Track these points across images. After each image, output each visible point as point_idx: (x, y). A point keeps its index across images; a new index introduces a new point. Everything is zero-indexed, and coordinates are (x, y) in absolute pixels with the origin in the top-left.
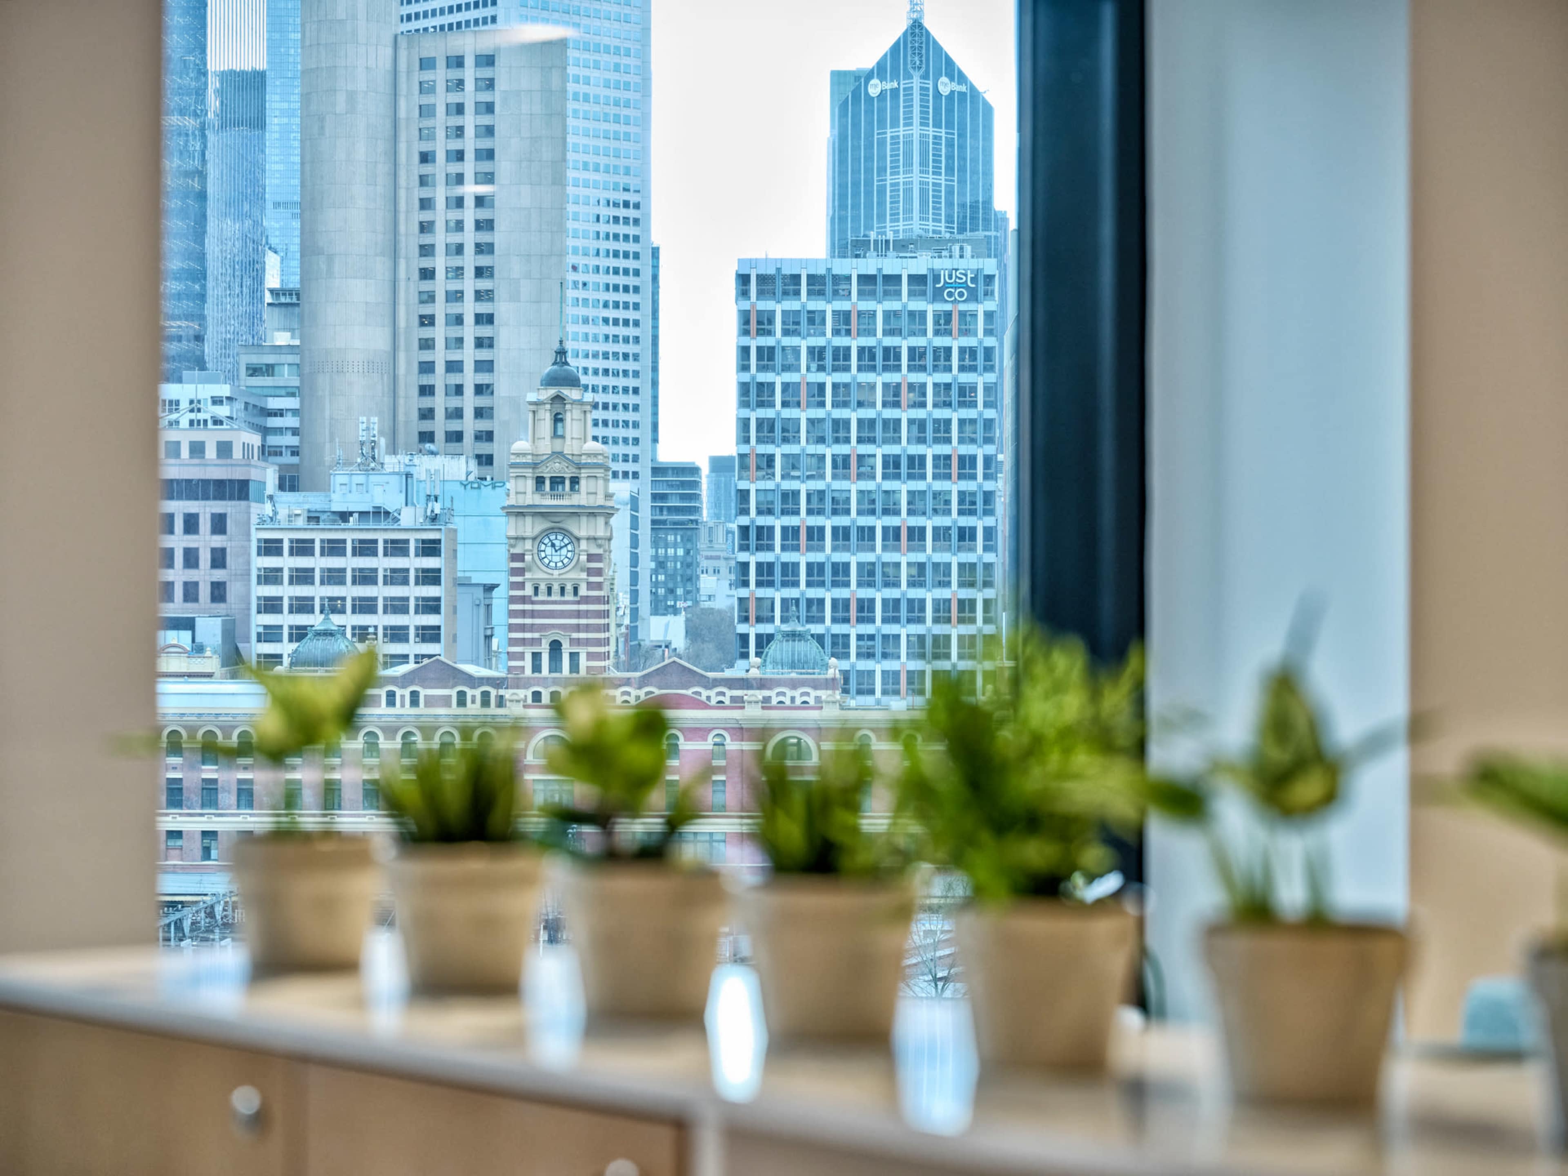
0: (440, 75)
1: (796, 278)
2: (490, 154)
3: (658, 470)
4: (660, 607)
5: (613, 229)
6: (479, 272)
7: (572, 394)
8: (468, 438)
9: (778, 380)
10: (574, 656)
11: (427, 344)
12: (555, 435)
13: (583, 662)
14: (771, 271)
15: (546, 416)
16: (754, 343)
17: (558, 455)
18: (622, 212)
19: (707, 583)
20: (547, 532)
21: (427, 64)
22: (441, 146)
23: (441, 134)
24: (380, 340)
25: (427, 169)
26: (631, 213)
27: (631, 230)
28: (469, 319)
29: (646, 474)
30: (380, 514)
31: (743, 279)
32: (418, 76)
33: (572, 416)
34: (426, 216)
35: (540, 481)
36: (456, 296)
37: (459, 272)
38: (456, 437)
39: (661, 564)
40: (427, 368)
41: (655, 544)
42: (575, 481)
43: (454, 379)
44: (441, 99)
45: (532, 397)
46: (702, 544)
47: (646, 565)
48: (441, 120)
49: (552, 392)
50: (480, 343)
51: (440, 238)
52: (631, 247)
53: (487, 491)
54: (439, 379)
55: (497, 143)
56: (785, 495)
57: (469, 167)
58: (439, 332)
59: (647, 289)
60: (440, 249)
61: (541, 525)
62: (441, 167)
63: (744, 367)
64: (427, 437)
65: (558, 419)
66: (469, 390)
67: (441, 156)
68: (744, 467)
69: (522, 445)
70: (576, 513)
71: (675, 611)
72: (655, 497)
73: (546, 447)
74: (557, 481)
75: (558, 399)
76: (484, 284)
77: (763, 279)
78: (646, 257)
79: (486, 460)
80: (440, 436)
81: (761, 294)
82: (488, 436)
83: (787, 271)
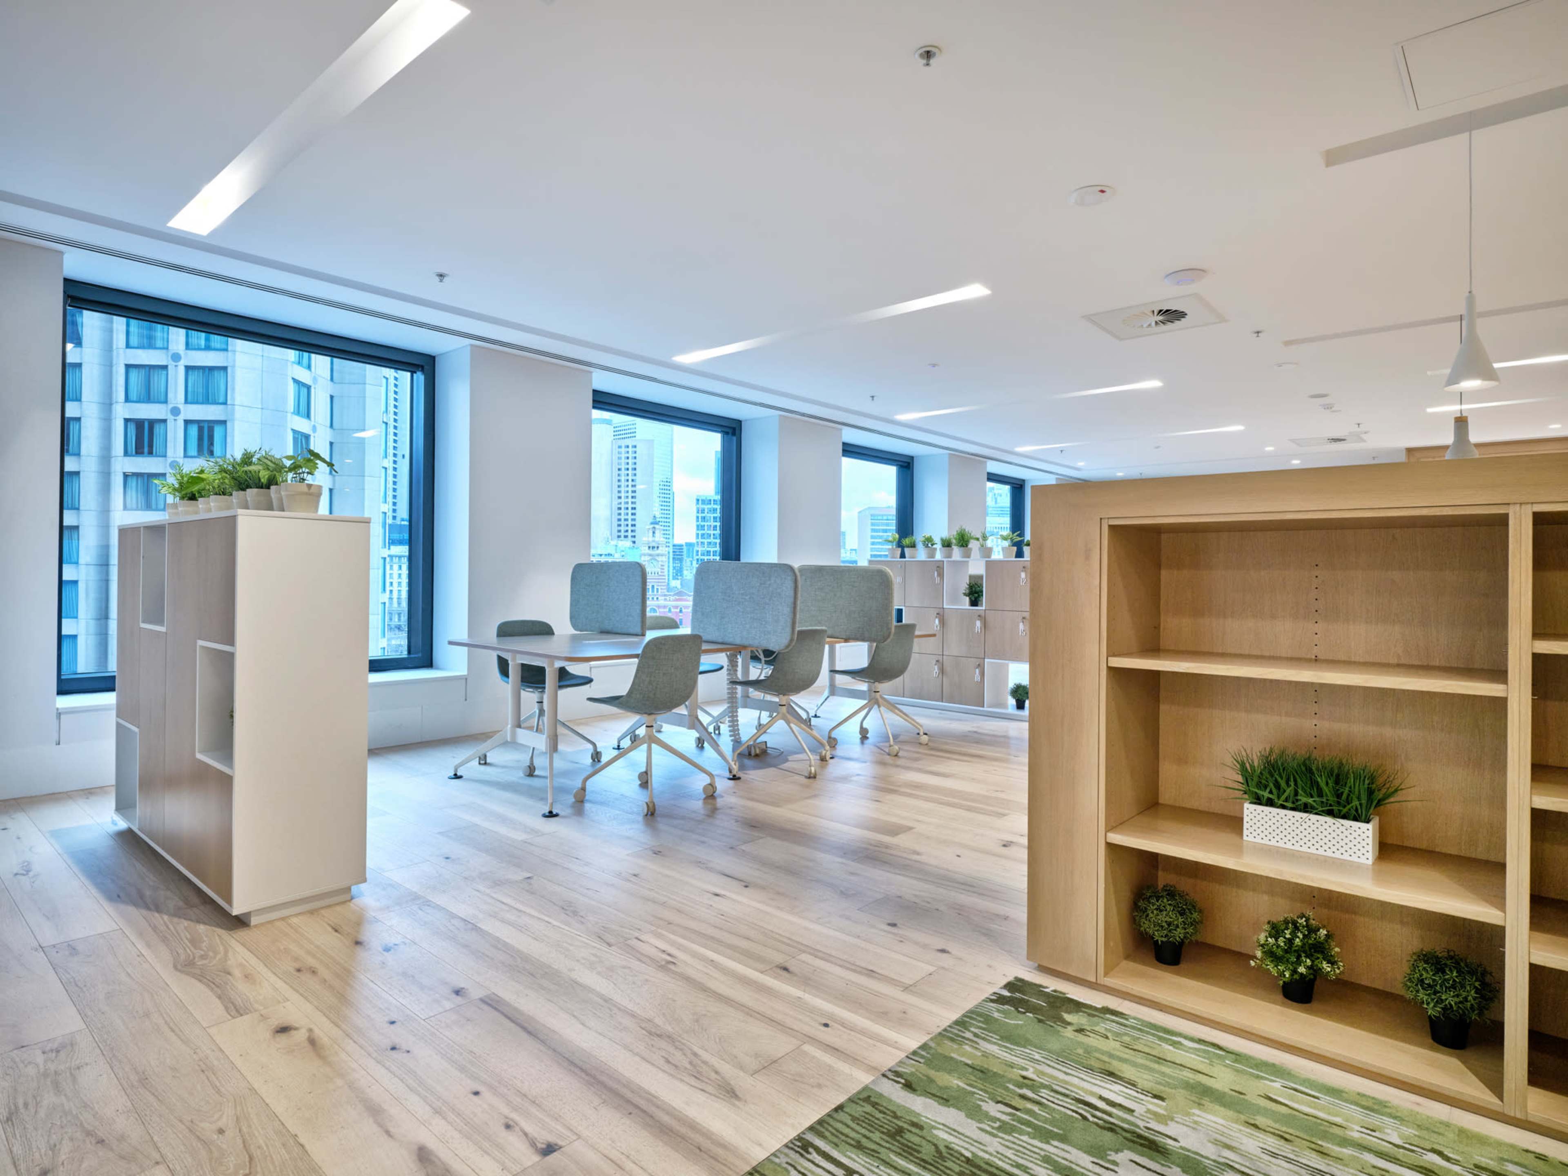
0: (623, 450)
1: (710, 500)
2: (635, 469)
3: (674, 546)
4: (674, 578)
5: (664, 487)
6: (632, 497)
7: (657, 526)
8: (629, 536)
9: (706, 524)
10: (657, 589)
11: (620, 514)
12: (653, 536)
13: (660, 591)
14: (704, 498)
15: (651, 532)
16: (700, 515)
17: (654, 541)
18: (666, 484)
19: (685, 573)
20: (651, 560)
21: (620, 447)
22: (623, 467)
23: (623, 464)
24: (608, 513)
25: (620, 472)
26: (668, 484)
27: (668, 488)
28: (630, 509)
29: (671, 547)
30: (610, 555)
31: (698, 500)
32: (618, 450)
33: (657, 532)
34: (619, 484)
35: (649, 547)
36: (627, 503)
37: (627, 497)
38: (626, 537)
39: (674, 568)
40: (619, 520)
41: (673, 563)
42: (658, 547)
43: (626, 523)
44: (624, 456)
45: (648, 527)
46: (684, 563)
47: (671, 568)
48: (623, 461)
49: (652, 526)
50: (632, 514)
51: (623, 489)
52: (668, 492)
53: (635, 550)
54: (623, 523)
55: (637, 466)
56: (708, 552)
57: (630, 472)
58: (623, 511)
59: (672, 503)
60: (623, 492)
61: (650, 558)
62: (623, 472)
63: (698, 521)
64: (619, 537)
65: (654, 533)
66: (630, 525)
67: (623, 469)
68: (698, 544)
69: (645, 539)
70: (658, 555)
71: (678, 579)
72: (674, 552)
73: (651, 539)
74: (653, 548)
75: (654, 528)
76: (633, 500)
77: (702, 500)
78: (672, 494)
79: (634, 542)
80: (622, 536)
81: (702, 504)
82: (634, 537)
83: (708, 498)
